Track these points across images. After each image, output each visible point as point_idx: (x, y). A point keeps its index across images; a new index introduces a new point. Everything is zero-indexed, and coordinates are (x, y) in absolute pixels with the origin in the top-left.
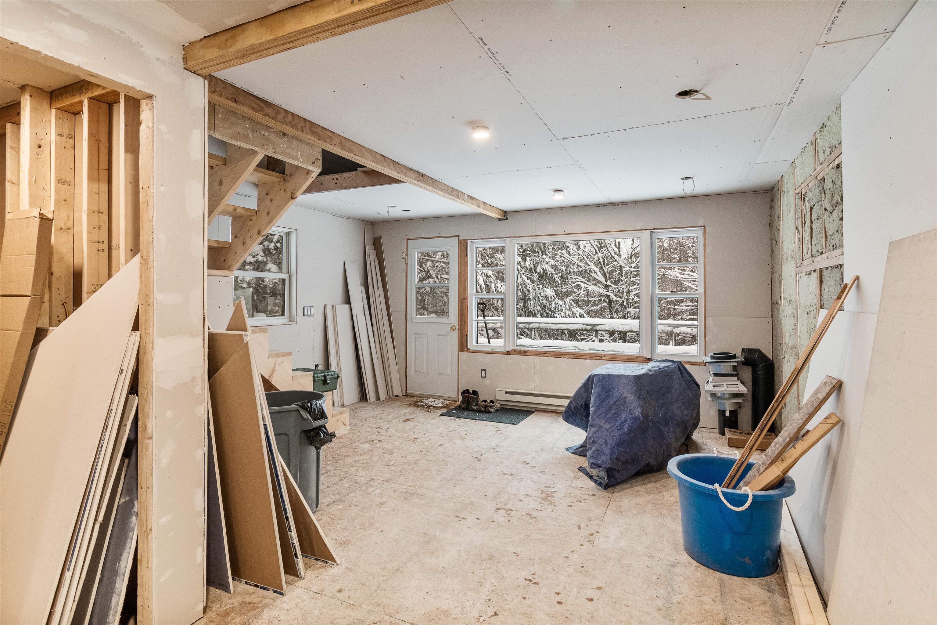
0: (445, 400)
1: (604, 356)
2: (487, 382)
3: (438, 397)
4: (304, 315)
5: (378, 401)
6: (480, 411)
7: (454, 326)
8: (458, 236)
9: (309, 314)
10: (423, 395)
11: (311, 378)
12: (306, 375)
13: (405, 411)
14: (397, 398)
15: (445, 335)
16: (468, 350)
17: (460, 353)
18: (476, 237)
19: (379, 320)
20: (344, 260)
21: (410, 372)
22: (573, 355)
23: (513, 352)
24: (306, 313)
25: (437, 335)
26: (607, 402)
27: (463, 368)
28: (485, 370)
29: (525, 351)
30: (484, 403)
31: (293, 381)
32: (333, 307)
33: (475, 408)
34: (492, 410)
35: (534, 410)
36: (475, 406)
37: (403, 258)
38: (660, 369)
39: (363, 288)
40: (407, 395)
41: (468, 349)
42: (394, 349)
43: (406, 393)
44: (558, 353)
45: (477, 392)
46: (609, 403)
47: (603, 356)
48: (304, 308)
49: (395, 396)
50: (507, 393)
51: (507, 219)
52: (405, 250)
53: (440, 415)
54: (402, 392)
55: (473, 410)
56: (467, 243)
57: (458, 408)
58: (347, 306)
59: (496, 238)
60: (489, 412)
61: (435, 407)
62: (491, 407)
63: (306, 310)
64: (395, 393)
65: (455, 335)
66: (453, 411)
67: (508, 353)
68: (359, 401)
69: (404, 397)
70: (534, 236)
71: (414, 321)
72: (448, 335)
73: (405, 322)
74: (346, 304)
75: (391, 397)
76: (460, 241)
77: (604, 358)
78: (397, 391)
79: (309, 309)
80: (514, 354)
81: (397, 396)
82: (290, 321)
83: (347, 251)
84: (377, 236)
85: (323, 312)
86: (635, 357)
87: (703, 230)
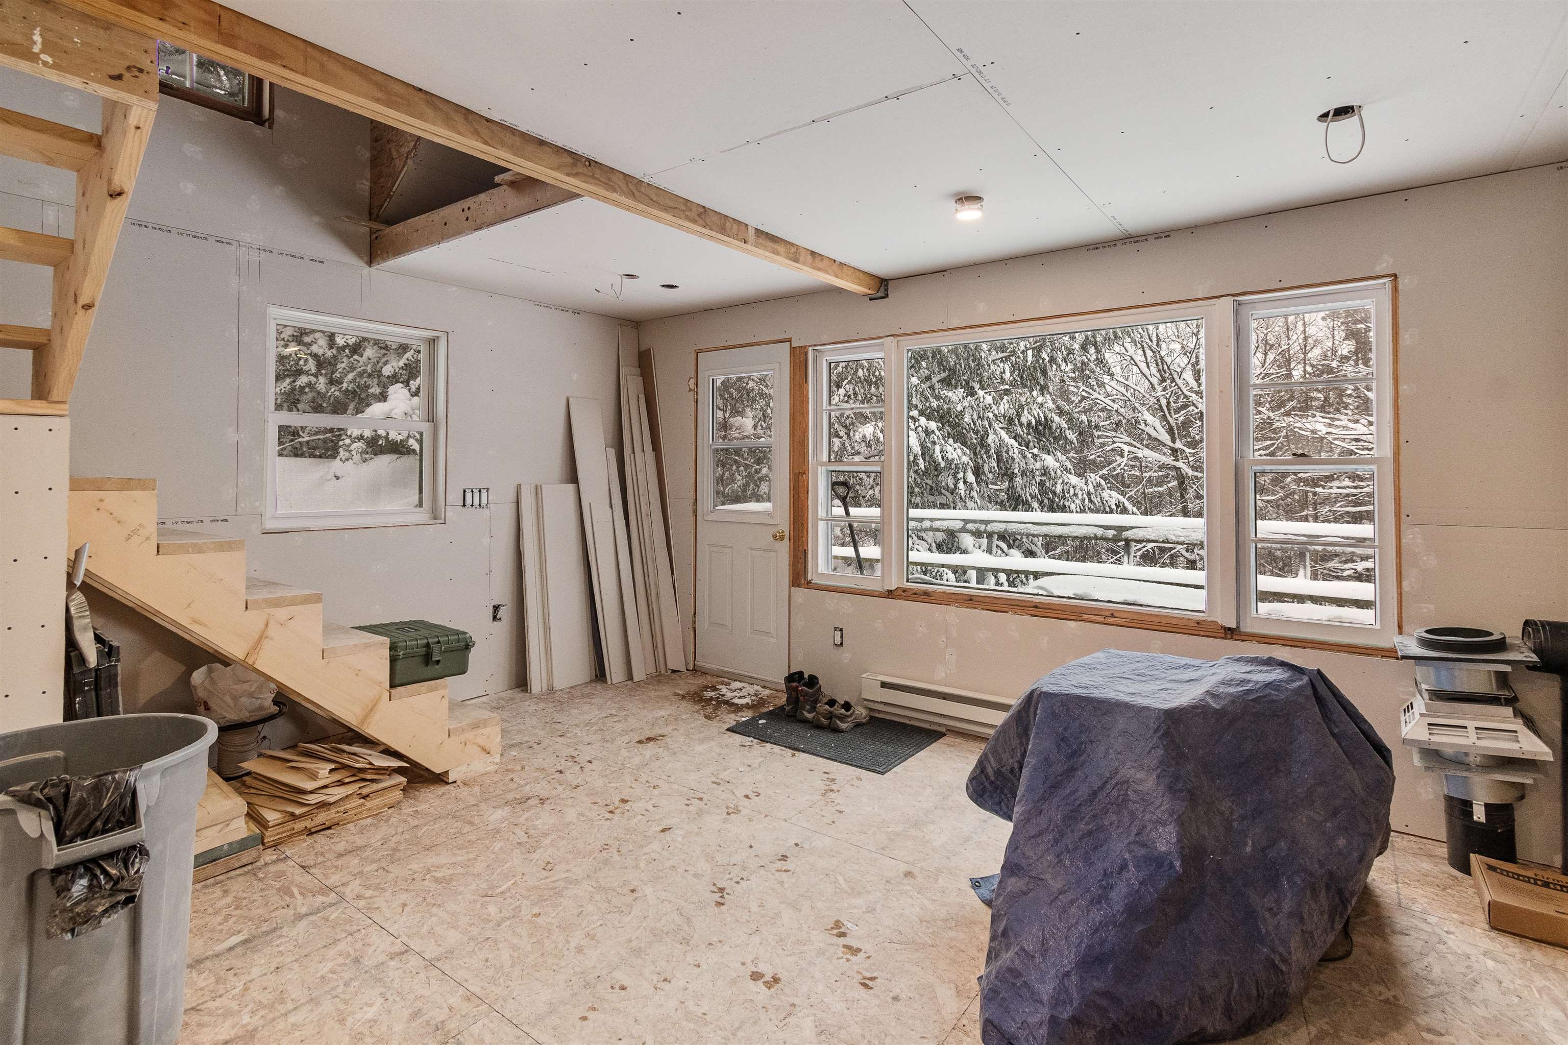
0: (764, 687)
1: (1112, 616)
2: (846, 656)
3: (751, 681)
4: (464, 505)
5: (629, 682)
6: (816, 726)
7: (783, 532)
8: (789, 341)
9: (476, 502)
10: (725, 672)
11: (386, 653)
12: (367, 646)
13: (662, 713)
14: (674, 675)
15: (766, 550)
16: (809, 584)
17: (793, 589)
18: (825, 339)
19: (643, 515)
20: (568, 394)
21: (703, 624)
22: (1036, 607)
23: (900, 592)
24: (469, 501)
25: (751, 549)
26: (1068, 791)
27: (799, 622)
28: (841, 630)
29: (926, 594)
30: (827, 707)
31: (326, 660)
32: (538, 490)
33: (809, 716)
34: (843, 726)
35: (943, 730)
36: (809, 712)
37: (690, 390)
38: (1248, 692)
39: (612, 452)
40: (695, 671)
41: (809, 582)
42: (673, 573)
43: (694, 665)
44: (999, 601)
45: (817, 678)
46: (1072, 793)
47: (1108, 614)
48: (465, 491)
49: (669, 672)
50: (884, 685)
51: (886, 296)
52: (693, 375)
53: (728, 730)
54: (687, 664)
55: (805, 721)
56: (806, 354)
57: (774, 713)
58: (571, 487)
59: (865, 340)
60: (837, 730)
61: (733, 704)
62: (842, 718)
63: (469, 495)
64: (671, 666)
65: (784, 548)
66: (761, 722)
67: (890, 594)
68: (591, 681)
69: (689, 673)
70: (946, 330)
71: (709, 518)
72: (771, 551)
73: (693, 519)
74: (572, 483)
75: (663, 672)
76: (793, 350)
77: (1111, 620)
78: (676, 661)
79: (477, 494)
80: (901, 598)
81: (674, 671)
82: (435, 518)
83: (575, 377)
84: (644, 348)
85: (514, 499)
86: (1193, 624)
87: (1389, 286)
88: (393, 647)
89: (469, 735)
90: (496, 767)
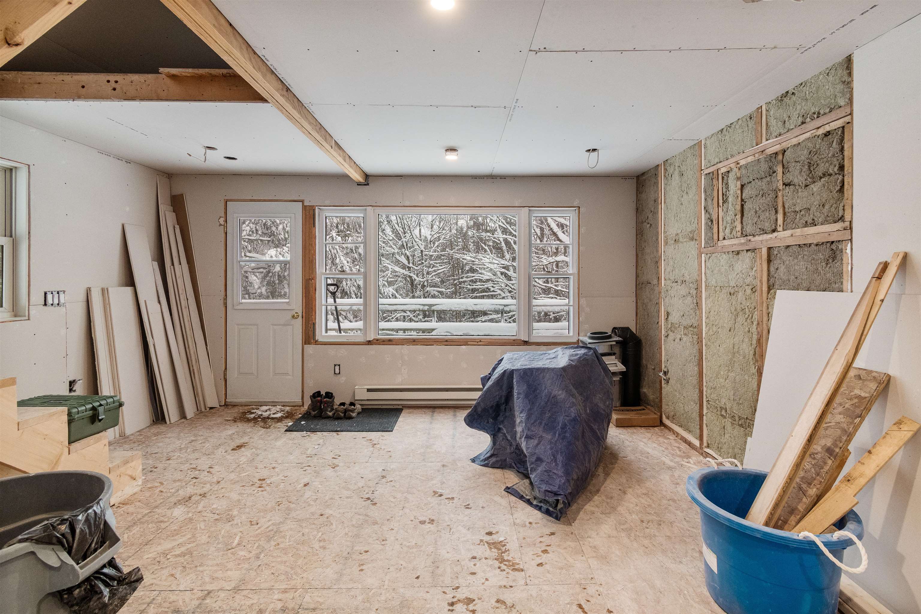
0: (284, 406)
1: (480, 341)
2: (342, 379)
3: (274, 404)
4: (45, 304)
5: (183, 420)
6: (339, 418)
7: (296, 313)
8: (302, 201)
9: (56, 302)
10: (252, 402)
11: (65, 418)
12: (51, 415)
13: (230, 432)
14: (212, 410)
15: (284, 325)
16: (316, 342)
17: (305, 346)
18: (327, 203)
19: (183, 307)
20: (123, 222)
21: (232, 375)
22: (447, 341)
23: (375, 341)
24: (50, 301)
25: (273, 325)
27: (309, 365)
28: (339, 365)
29: (390, 340)
30: (342, 407)
31: (21, 431)
32: (104, 292)
33: (330, 414)
34: (354, 415)
35: (401, 407)
36: (330, 412)
37: (220, 225)
38: (580, 357)
39: (156, 264)
40: (226, 405)
41: (316, 341)
42: (206, 345)
43: (226, 402)
44: (429, 340)
45: (332, 394)
47: (479, 341)
48: (46, 294)
49: (208, 409)
50: (369, 390)
51: (368, 184)
52: (223, 214)
53: (286, 431)
54: (219, 402)
55: (328, 417)
56: (314, 210)
57: (307, 416)
58: (129, 289)
59: (354, 206)
60: (350, 418)
61: (273, 418)
62: (353, 411)
63: (49, 296)
64: (209, 405)
65: (298, 324)
66: (303, 423)
67: (369, 343)
68: (151, 425)
69: (223, 408)
70: (401, 206)
71: (239, 307)
72: (288, 325)
73: (223, 309)
74: (127, 285)
75: (203, 410)
76: (304, 208)
77: (480, 343)
78: (212, 400)
79: (56, 296)
80: (376, 344)
81: (211, 408)
82: (15, 316)
83: (128, 209)
84: (176, 192)
85: (85, 299)
86: (512, 341)
87: (577, 211)
88: (69, 414)
89: (122, 469)
90: (139, 488)
